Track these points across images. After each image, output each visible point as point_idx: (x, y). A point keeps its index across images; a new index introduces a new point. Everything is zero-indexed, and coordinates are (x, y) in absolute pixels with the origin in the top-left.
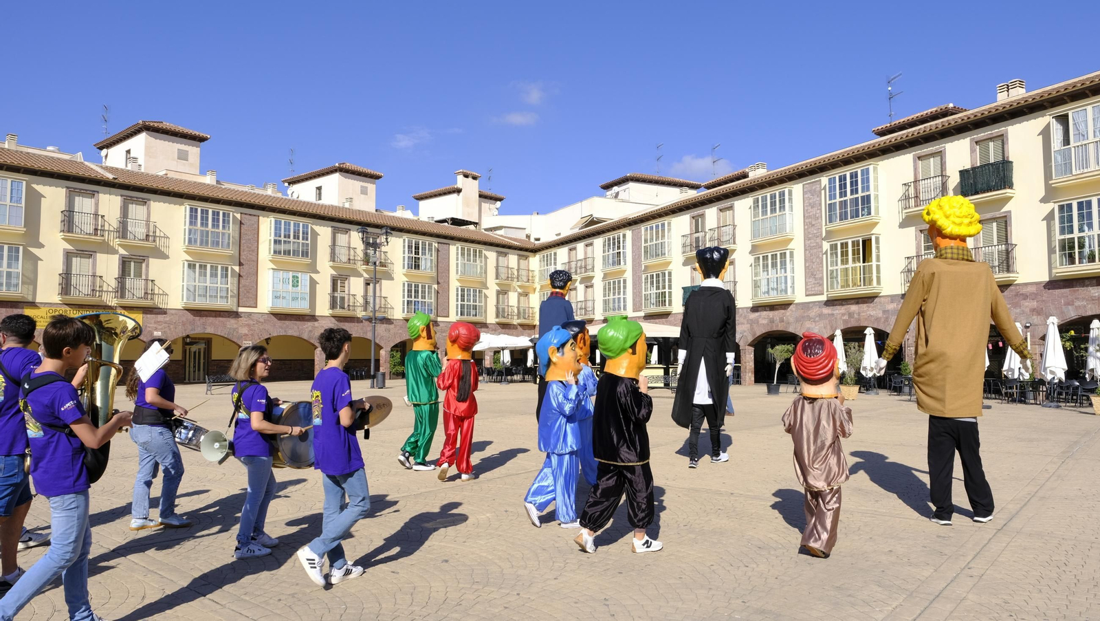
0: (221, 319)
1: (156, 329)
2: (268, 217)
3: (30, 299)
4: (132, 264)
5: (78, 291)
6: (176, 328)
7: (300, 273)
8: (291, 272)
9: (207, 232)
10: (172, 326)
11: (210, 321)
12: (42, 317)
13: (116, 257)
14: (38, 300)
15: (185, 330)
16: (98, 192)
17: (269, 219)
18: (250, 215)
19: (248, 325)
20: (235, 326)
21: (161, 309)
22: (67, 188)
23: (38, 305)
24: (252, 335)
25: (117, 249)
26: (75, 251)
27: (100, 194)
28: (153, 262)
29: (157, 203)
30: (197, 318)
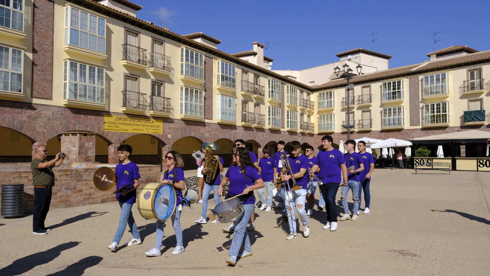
0: (197, 127)
1: (169, 133)
2: (217, 60)
3: (107, 109)
4: (156, 86)
5: (130, 104)
6: (178, 133)
7: (232, 98)
8: (228, 97)
9: (193, 66)
10: (176, 131)
11: (193, 128)
12: (113, 123)
13: (150, 81)
14: (112, 110)
15: (182, 134)
16: (140, 33)
17: (217, 61)
18: (209, 57)
19: (209, 131)
20: (204, 132)
21: (171, 119)
22: (125, 27)
23: (111, 114)
24: (211, 138)
25: (150, 75)
26: (129, 75)
27: (141, 35)
28: (167, 85)
29: (168, 44)
30: (187, 126)
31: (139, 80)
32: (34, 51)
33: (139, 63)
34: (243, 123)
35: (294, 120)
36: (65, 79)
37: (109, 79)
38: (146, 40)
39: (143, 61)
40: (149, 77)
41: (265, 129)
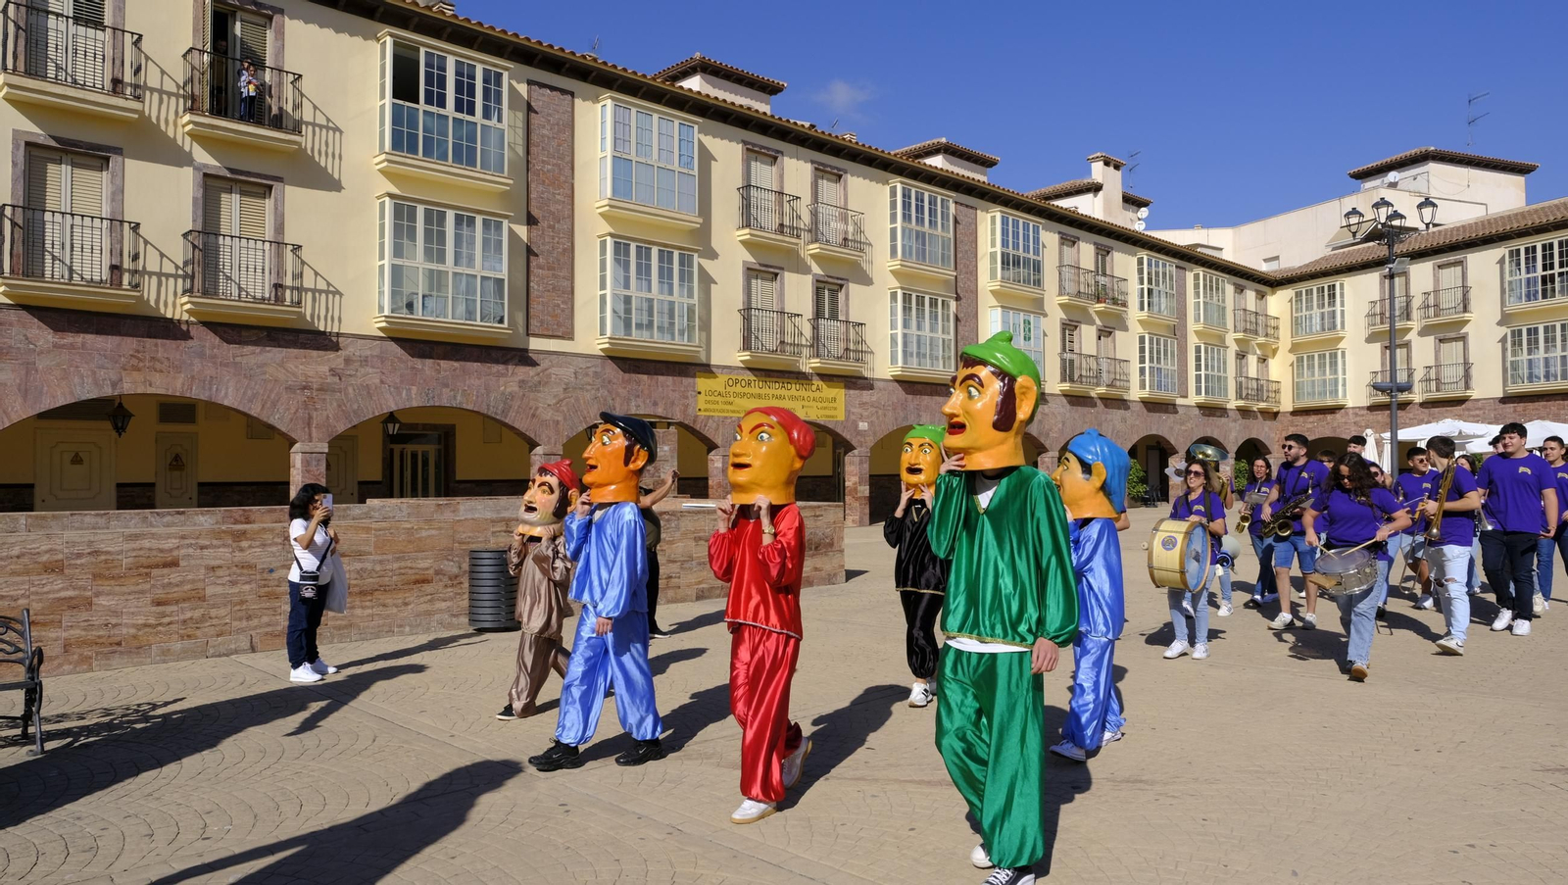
1: (861, 418)
2: (987, 212)
3: (704, 360)
4: (826, 292)
5: (760, 343)
6: (885, 416)
7: (1032, 316)
8: (1022, 314)
9: (924, 234)
10: (880, 412)
11: (925, 402)
12: (720, 394)
13: (809, 279)
14: (715, 361)
15: (896, 419)
16: (782, 153)
17: (989, 216)
18: (967, 206)
21: (866, 379)
22: (745, 143)
23: (714, 370)
26: (757, 267)
27: (785, 158)
28: (854, 288)
29: (855, 179)
30: (910, 397)
31: (782, 279)
32: (531, 221)
33: (782, 232)
34: (1066, 386)
35: (1216, 373)
36: (603, 286)
37: (707, 280)
38: (797, 171)
39: (792, 228)
40: (807, 270)
41: (1130, 401)
